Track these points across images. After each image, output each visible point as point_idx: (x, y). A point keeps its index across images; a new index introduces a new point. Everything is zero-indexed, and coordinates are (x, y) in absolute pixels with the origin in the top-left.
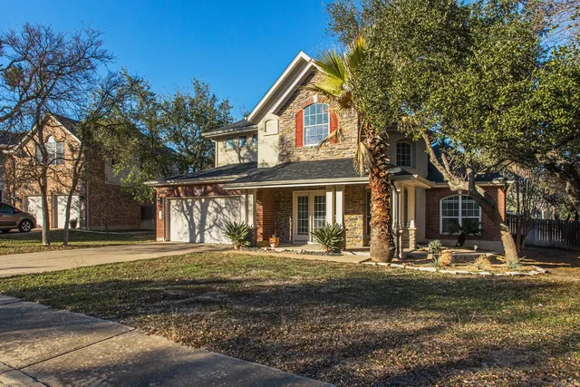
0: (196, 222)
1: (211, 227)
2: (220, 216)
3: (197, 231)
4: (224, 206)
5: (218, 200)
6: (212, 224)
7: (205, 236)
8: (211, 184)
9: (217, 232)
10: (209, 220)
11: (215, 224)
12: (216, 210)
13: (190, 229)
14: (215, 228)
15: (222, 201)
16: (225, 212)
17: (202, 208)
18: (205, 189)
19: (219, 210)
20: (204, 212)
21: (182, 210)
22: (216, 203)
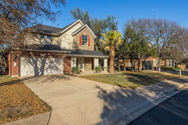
0: (39, 67)
1: (47, 69)
2: (52, 65)
3: (39, 71)
4: (54, 61)
5: (51, 59)
6: (48, 67)
7: (44, 72)
8: (50, 53)
9: (51, 70)
10: (46, 66)
11: (49, 67)
12: (50, 62)
13: (35, 70)
14: (50, 69)
15: (53, 59)
16: (55, 63)
17: (42, 61)
18: (47, 54)
19: (51, 62)
20: (44, 63)
21: (30, 62)
22: (50, 59)
